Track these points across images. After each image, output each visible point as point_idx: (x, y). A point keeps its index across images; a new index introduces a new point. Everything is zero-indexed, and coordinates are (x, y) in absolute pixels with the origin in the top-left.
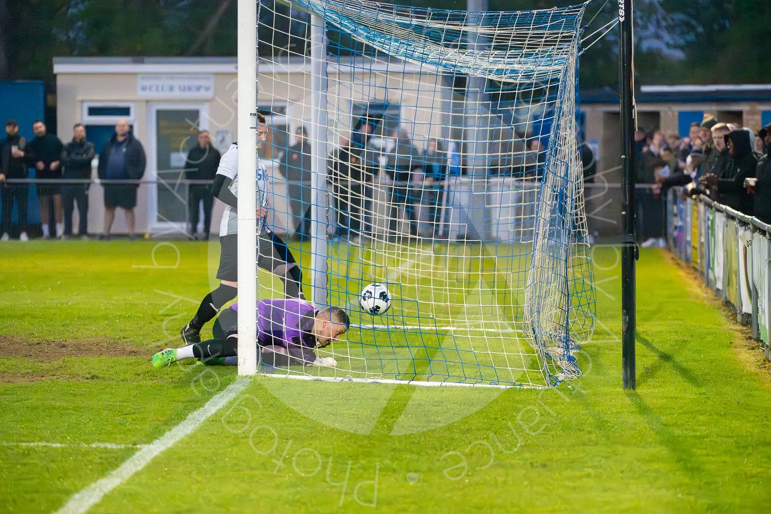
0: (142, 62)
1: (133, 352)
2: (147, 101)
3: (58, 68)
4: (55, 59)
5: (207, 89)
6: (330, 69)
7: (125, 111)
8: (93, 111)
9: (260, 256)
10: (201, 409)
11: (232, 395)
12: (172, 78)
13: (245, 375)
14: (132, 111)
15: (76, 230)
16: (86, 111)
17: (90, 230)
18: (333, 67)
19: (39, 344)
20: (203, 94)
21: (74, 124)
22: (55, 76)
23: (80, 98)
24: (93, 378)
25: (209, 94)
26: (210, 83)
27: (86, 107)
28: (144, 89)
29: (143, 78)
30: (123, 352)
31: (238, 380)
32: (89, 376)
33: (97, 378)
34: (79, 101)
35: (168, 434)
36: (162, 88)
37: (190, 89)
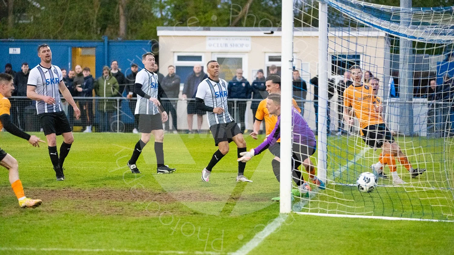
0: (209, 30)
1: (216, 199)
2: (212, 52)
3: (160, 33)
4: (158, 28)
5: (247, 46)
6: (329, 35)
7: (199, 58)
8: (180, 58)
9: (294, 144)
10: (261, 232)
11: (279, 224)
12: (227, 39)
13: (284, 212)
14: (203, 58)
15: (171, 128)
16: (176, 58)
17: (178, 128)
18: (332, 33)
19: (160, 193)
20: (245, 49)
21: (168, 66)
22: (158, 37)
23: (172, 50)
24: (195, 213)
25: (248, 49)
26: (249, 42)
27: (176, 55)
28: (210, 45)
29: (210, 39)
30: (210, 198)
31: (281, 216)
32: (192, 212)
33: (197, 214)
34: (172, 52)
35: (244, 247)
36: (221, 45)
37: (237, 45)
